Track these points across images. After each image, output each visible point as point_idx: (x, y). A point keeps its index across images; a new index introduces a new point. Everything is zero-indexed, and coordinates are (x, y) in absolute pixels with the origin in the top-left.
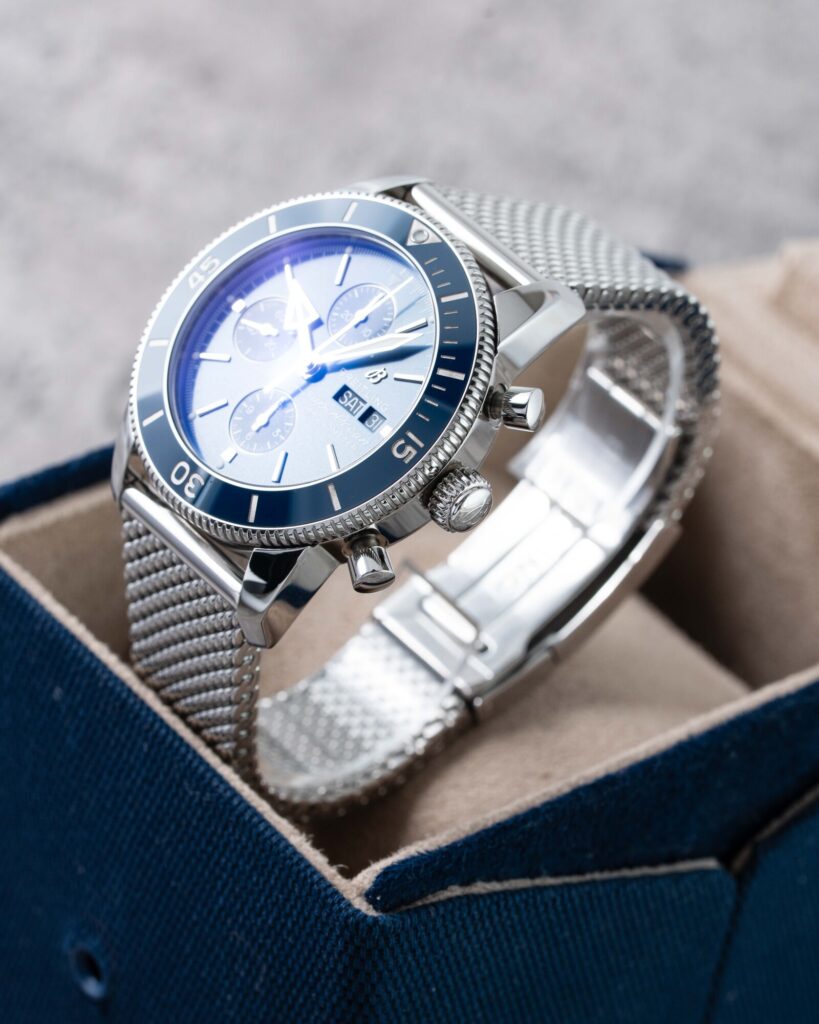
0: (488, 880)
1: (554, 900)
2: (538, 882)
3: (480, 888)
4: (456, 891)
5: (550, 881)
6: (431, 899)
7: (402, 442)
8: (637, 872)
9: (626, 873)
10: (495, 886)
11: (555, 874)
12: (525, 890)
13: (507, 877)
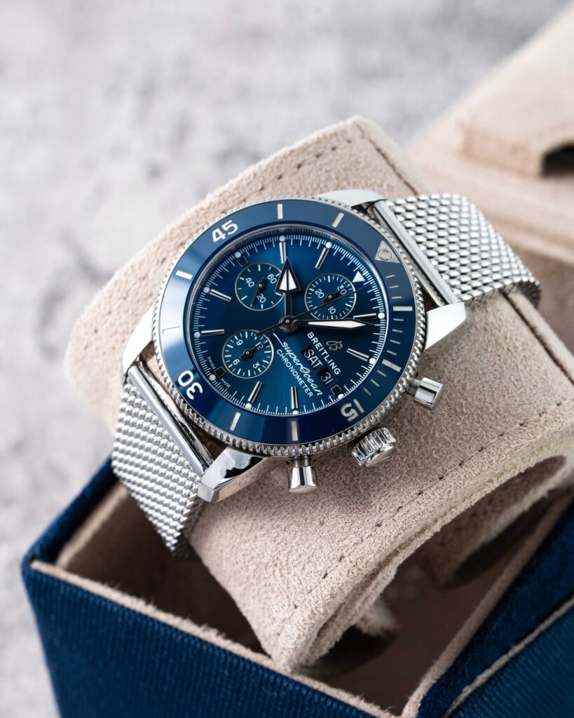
0: (482, 671)
1: (526, 662)
2: (511, 654)
3: (481, 679)
4: (468, 691)
5: (517, 649)
6: (456, 704)
7: (349, 405)
8: (563, 610)
9: (558, 614)
10: (489, 673)
11: (517, 642)
12: (507, 665)
13: (493, 662)
